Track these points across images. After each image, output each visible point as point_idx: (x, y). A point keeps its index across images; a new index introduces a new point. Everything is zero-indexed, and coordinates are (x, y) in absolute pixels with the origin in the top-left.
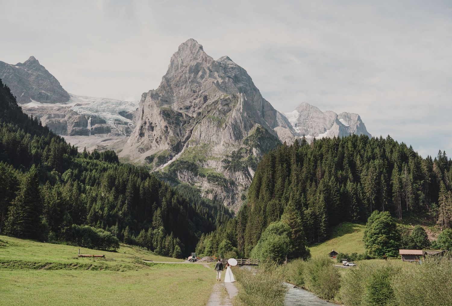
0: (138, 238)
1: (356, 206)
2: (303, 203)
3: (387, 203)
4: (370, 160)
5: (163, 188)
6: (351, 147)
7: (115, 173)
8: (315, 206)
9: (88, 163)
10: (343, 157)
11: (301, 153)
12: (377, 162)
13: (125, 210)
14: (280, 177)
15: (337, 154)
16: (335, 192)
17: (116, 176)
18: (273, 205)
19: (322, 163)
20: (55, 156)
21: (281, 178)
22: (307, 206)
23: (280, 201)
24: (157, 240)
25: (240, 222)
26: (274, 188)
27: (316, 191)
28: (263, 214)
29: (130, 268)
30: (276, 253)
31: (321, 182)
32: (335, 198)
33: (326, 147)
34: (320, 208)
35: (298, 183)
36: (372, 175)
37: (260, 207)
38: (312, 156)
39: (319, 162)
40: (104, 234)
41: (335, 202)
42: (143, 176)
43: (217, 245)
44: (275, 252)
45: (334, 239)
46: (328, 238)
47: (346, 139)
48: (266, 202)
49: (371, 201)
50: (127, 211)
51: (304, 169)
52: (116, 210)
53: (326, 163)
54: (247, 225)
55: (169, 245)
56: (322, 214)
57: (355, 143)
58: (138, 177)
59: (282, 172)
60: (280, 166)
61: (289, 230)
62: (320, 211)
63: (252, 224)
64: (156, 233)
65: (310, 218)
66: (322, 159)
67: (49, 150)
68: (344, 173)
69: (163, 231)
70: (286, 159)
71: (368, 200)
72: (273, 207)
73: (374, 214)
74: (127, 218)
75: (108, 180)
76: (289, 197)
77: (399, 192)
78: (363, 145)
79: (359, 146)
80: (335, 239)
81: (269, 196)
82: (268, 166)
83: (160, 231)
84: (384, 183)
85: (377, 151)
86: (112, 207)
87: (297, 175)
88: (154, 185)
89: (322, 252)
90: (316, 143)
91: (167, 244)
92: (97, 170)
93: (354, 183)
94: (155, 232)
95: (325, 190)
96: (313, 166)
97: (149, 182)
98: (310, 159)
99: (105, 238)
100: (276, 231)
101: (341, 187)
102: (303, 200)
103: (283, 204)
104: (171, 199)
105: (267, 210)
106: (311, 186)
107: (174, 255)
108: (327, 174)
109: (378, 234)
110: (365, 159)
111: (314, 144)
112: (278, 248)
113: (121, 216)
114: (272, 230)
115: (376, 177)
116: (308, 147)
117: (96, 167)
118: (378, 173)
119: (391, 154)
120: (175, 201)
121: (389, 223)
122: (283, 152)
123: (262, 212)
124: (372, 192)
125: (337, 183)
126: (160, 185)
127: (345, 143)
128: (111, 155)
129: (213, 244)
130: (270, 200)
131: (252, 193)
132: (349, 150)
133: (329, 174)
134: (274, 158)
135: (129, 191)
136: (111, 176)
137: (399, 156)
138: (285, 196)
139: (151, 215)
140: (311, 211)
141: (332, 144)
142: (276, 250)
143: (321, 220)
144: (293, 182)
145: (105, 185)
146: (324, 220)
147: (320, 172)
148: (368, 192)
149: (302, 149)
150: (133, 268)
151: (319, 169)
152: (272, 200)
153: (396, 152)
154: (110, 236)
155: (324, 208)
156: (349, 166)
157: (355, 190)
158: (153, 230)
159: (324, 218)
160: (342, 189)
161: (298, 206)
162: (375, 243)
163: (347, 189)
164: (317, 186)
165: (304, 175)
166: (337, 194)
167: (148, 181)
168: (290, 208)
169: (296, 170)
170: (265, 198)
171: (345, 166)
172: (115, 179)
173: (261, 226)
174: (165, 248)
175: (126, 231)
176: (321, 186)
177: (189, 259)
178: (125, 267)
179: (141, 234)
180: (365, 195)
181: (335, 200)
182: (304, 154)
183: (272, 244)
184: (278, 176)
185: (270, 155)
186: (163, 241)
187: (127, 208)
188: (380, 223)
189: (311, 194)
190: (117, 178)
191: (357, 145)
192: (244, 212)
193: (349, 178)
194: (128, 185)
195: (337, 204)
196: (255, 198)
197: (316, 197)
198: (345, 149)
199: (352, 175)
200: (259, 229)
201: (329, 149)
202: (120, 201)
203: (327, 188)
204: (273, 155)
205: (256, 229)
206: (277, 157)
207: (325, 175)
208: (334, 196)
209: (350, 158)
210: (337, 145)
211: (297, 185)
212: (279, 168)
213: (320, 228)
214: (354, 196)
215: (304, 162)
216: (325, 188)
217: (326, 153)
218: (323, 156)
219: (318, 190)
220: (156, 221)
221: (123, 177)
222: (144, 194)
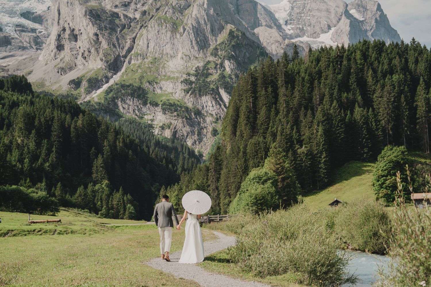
0: (75, 198)
1: (367, 139)
2: (296, 139)
3: (409, 133)
4: (387, 75)
5: (103, 127)
6: (360, 59)
7: (33, 109)
8: (312, 143)
10: (348, 74)
11: (292, 71)
12: (395, 77)
13: (52, 161)
14: (263, 105)
15: (340, 69)
16: (338, 123)
17: (34, 113)
18: (256, 144)
19: (320, 83)
21: (266, 107)
22: (301, 143)
23: (265, 138)
24: (101, 199)
25: (212, 168)
26: (256, 120)
27: (312, 122)
28: (243, 156)
29: (95, 231)
30: (259, 205)
31: (319, 109)
32: (338, 130)
33: (325, 61)
34: (318, 145)
35: (288, 112)
36: (388, 95)
37: (239, 147)
38: (307, 75)
39: (316, 82)
40: (39, 194)
41: (339, 135)
44: (257, 205)
45: (337, 185)
46: (331, 183)
47: (353, 48)
48: (246, 141)
49: (387, 131)
50: (56, 161)
51: (296, 94)
52: (40, 161)
53: (326, 83)
54: (222, 172)
55: (118, 204)
56: (321, 153)
57: (365, 52)
58: (66, 114)
59: (265, 99)
60: (264, 91)
61: (274, 178)
62: (319, 148)
63: (229, 171)
64: (99, 189)
65: (306, 158)
66: (320, 77)
69: (107, 186)
70: (271, 80)
71: (384, 130)
72: (256, 147)
73: (386, 150)
74: (57, 172)
75: (24, 120)
76: (277, 132)
77: (425, 117)
78: (378, 54)
79: (371, 57)
80: (340, 184)
81: (250, 132)
82: (247, 91)
83: (103, 186)
84: (405, 106)
85: (396, 62)
86: (35, 158)
87: (287, 103)
88: (90, 124)
90: (312, 56)
91: (115, 203)
92: (4, 105)
93: (364, 109)
94: (97, 187)
95: (324, 121)
96: (309, 88)
97: (83, 121)
98: (303, 79)
99: (40, 200)
100: (259, 179)
101: (346, 115)
102: (295, 136)
103: (269, 142)
104: (115, 142)
105: (248, 151)
106: (306, 115)
107: (126, 216)
108: (327, 98)
109: (387, 176)
110: (379, 74)
111: (310, 56)
112: (261, 200)
113: (48, 170)
114: (253, 179)
115: (395, 98)
116: (301, 62)
117: (2, 102)
118: (397, 93)
119: (415, 65)
120: (121, 144)
121: (400, 162)
122: (267, 71)
123: (241, 154)
124: (389, 120)
125: (341, 110)
126: (99, 124)
127: (352, 53)
128: (21, 81)
129: (179, 200)
130: (251, 137)
131: (227, 128)
132: (357, 63)
133: (330, 98)
134: (254, 79)
135: (55, 133)
136: (28, 114)
137: (427, 66)
138: (272, 132)
139: (90, 166)
140: (306, 149)
141: (335, 56)
142: (259, 202)
143: (320, 160)
144: (282, 112)
145: (21, 128)
146: (324, 161)
147: (318, 96)
148: (384, 119)
149: (293, 65)
150: (98, 231)
151: (316, 91)
152: (254, 137)
153: (423, 61)
154: (47, 198)
155: (323, 145)
156: (357, 86)
157: (365, 118)
158: (94, 185)
159: (324, 158)
160: (347, 118)
161: (289, 143)
162: (383, 188)
163: (354, 118)
164: (313, 115)
165: (296, 101)
166: (341, 124)
167: (81, 119)
168: (275, 150)
169: (285, 95)
170: (245, 135)
171: (352, 86)
172: (34, 118)
173: (241, 173)
174: (112, 208)
175: (58, 189)
176: (319, 115)
178: (90, 231)
179: (78, 192)
180: (380, 124)
181: (338, 133)
182: (296, 71)
183: (254, 196)
184: (261, 105)
185: (249, 75)
186: (109, 200)
187: (55, 158)
188: (389, 162)
189: (306, 127)
190: (37, 116)
191: (368, 55)
192: (218, 154)
193: (358, 102)
194: (53, 126)
195: (342, 138)
196: (231, 135)
197: (313, 130)
198: (351, 62)
199: (362, 97)
200: (238, 177)
201: (330, 64)
202: (45, 148)
203: (328, 117)
204: (254, 75)
205: (235, 176)
206: (259, 79)
207: (325, 100)
208: (337, 128)
209: (359, 75)
210: (340, 57)
211: (287, 115)
212: (262, 93)
213: (319, 171)
214: (364, 126)
215: (296, 83)
216: (325, 118)
217: (326, 69)
218: (322, 73)
219: (315, 121)
220: (97, 174)
221: (45, 115)
222: (78, 136)
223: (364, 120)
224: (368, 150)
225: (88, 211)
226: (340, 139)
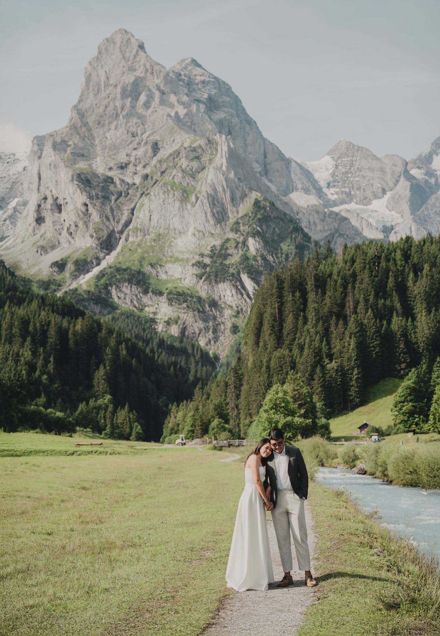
1: (405, 354)
2: (325, 352)
5: (104, 332)
6: (401, 260)
7: (27, 311)
8: (343, 357)
10: (387, 277)
11: (323, 273)
14: (290, 313)
15: (378, 271)
16: (373, 334)
17: (28, 317)
18: (280, 358)
19: (354, 288)
21: (294, 314)
22: (331, 357)
23: (291, 350)
24: (105, 417)
25: (232, 384)
26: (282, 330)
27: (344, 333)
28: (266, 372)
31: (352, 319)
32: (373, 342)
33: (360, 263)
34: (349, 359)
35: (317, 321)
37: (261, 361)
38: (340, 278)
39: (350, 287)
41: (373, 349)
42: (65, 310)
43: (201, 421)
45: (370, 405)
46: (363, 402)
47: (393, 246)
48: (271, 353)
51: (327, 301)
52: (38, 373)
53: (361, 288)
54: (243, 388)
55: (124, 423)
56: (353, 369)
57: (407, 252)
58: (64, 317)
59: (293, 306)
60: (291, 296)
62: (350, 364)
63: (250, 388)
64: (101, 405)
65: (336, 375)
66: (355, 281)
68: (388, 302)
69: (110, 401)
70: (299, 283)
72: (281, 361)
73: (412, 372)
74: (55, 386)
76: (304, 344)
80: (373, 403)
81: (275, 343)
82: (272, 295)
83: (106, 401)
86: (32, 369)
87: (317, 311)
88: (90, 329)
89: (352, 424)
90: (347, 254)
91: (119, 421)
93: (403, 318)
94: (99, 403)
95: (358, 332)
96: (342, 293)
97: (81, 325)
98: (336, 281)
99: (59, 421)
101: (382, 325)
102: (325, 349)
103: (295, 355)
104: (117, 349)
105: (272, 365)
106: (337, 324)
107: (133, 436)
108: (361, 306)
109: (403, 402)
111: (344, 254)
113: (46, 383)
116: (334, 262)
120: (124, 352)
121: (417, 388)
122: (295, 272)
123: (264, 368)
125: (376, 320)
126: (100, 327)
127: (392, 252)
129: (195, 420)
130: (276, 348)
131: (249, 335)
132: (396, 265)
133: (365, 306)
134: (280, 282)
135: (51, 340)
136: (22, 319)
138: (299, 344)
139: (90, 378)
140: (336, 365)
141: (372, 256)
143: (351, 377)
144: (310, 320)
146: (356, 378)
147: (351, 303)
149: (325, 265)
151: (350, 298)
152: (279, 350)
154: (64, 418)
155: (355, 360)
156: (396, 292)
157: (404, 329)
158: (96, 401)
159: (356, 375)
160: (384, 329)
161: (318, 358)
162: (400, 414)
163: (391, 329)
164: (346, 323)
165: (326, 310)
166: (376, 337)
167: (80, 323)
169: (315, 301)
170: (269, 346)
171: (390, 291)
172: (28, 322)
173: (263, 389)
174: (118, 427)
175: (58, 405)
176: (352, 325)
177: (177, 443)
179: (80, 409)
181: (373, 346)
182: (327, 273)
184: (287, 312)
185: (275, 277)
186: (114, 418)
187: (53, 369)
188: (406, 389)
189: (337, 339)
190: (32, 320)
191: (410, 255)
192: (238, 368)
193: (396, 310)
194: (50, 332)
195: (377, 352)
196: (253, 345)
197: (344, 342)
198: (390, 263)
199: (401, 304)
200: (261, 395)
201: (365, 266)
202: (41, 358)
203: (362, 328)
204: (280, 276)
205: (256, 394)
206: (286, 281)
207: (359, 308)
208: (372, 340)
209: (398, 278)
210: (378, 257)
211: (316, 325)
212: (289, 299)
213: (350, 389)
214: (402, 339)
215: (327, 288)
216: (358, 328)
217: (361, 272)
218: (357, 276)
219: (347, 333)
220: (98, 386)
221: (40, 319)
222: (77, 343)
223: (402, 331)
224: (406, 366)
225: (91, 430)
226: (375, 354)
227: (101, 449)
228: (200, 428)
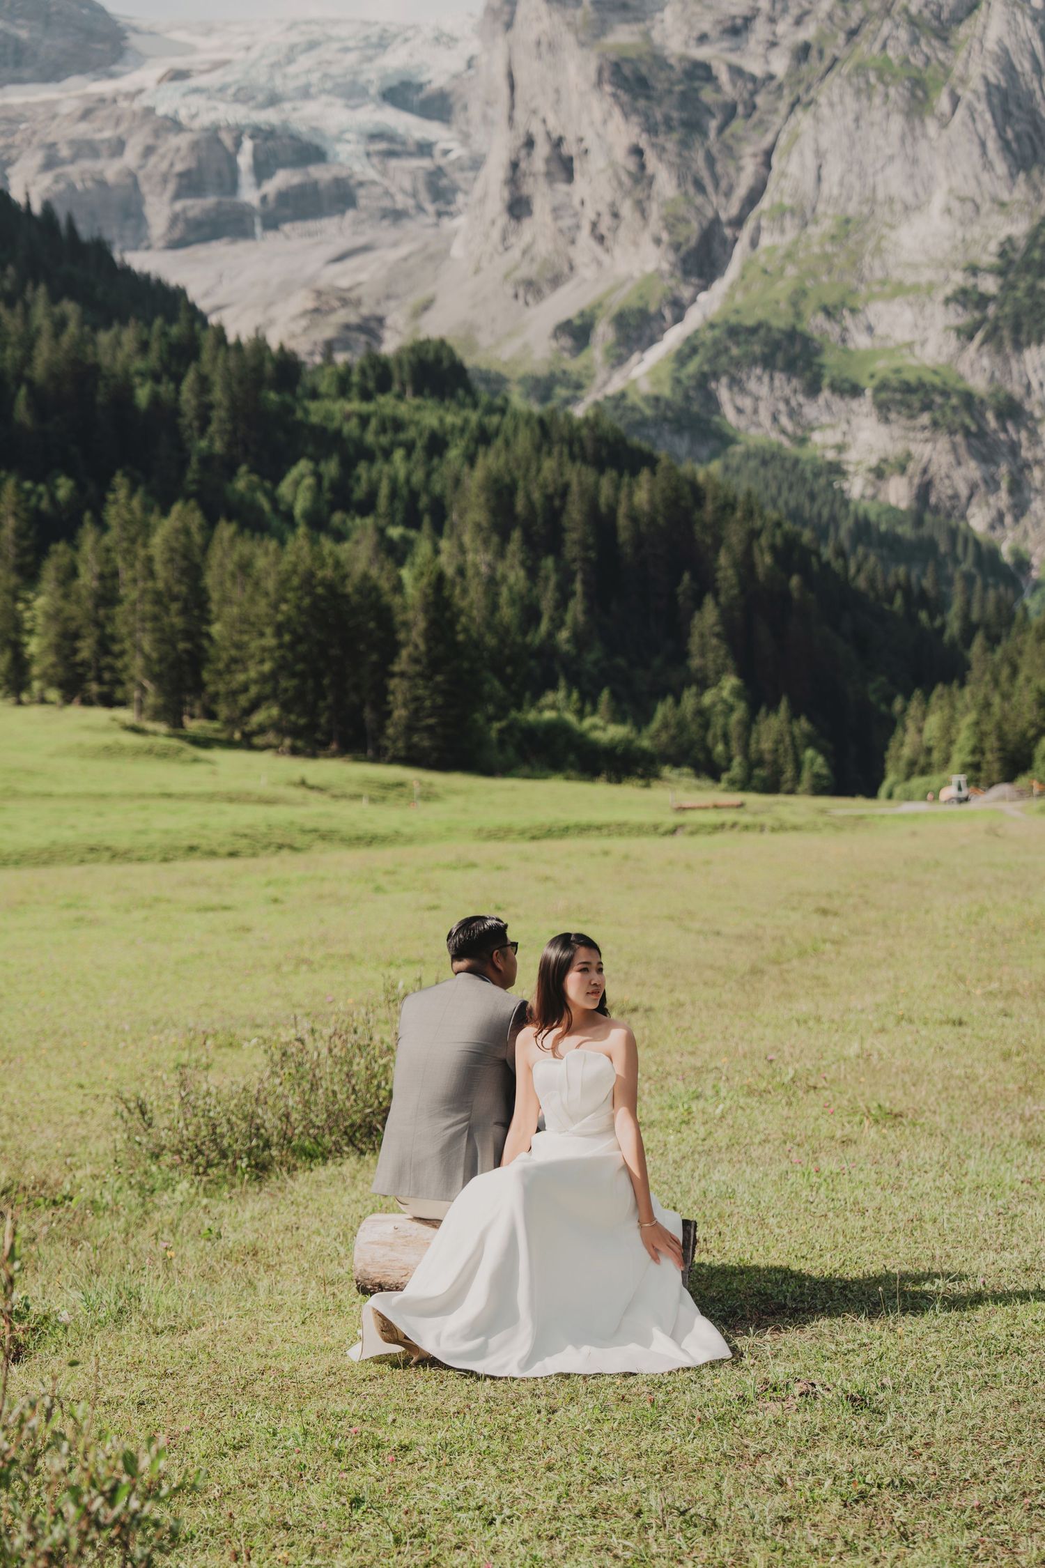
5: (709, 507)
7: (507, 463)
9: (364, 420)
13: (576, 623)
17: (512, 475)
20: (235, 410)
24: (725, 735)
40: (610, 733)
42: (604, 453)
43: (999, 738)
52: (544, 626)
55: (776, 750)
58: (601, 471)
64: (714, 704)
67: (204, 384)
69: (737, 693)
74: (591, 657)
75: (488, 500)
83: (726, 694)
86: (531, 615)
88: (674, 501)
91: (766, 745)
92: (410, 448)
94: (708, 698)
97: (651, 491)
99: (616, 748)
104: (748, 552)
107: (805, 784)
113: (568, 651)
117: (402, 436)
120: (768, 559)
126: (697, 493)
128: (438, 360)
129: (982, 736)
135: (575, 536)
136: (496, 481)
139: (678, 632)
145: (479, 525)
154: (630, 741)
158: (700, 694)
167: (645, 486)
172: (511, 490)
174: (760, 762)
177: (944, 796)
179: (660, 713)
186: (750, 737)
187: (583, 613)
190: (521, 484)
194: (568, 514)
202: (552, 584)
220: (703, 655)
221: (541, 478)
222: (639, 541)
225: (692, 770)
227: (745, 819)
228: (997, 755)
